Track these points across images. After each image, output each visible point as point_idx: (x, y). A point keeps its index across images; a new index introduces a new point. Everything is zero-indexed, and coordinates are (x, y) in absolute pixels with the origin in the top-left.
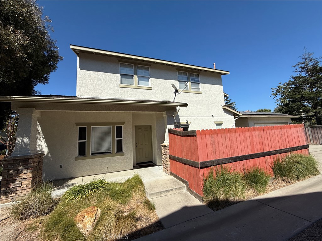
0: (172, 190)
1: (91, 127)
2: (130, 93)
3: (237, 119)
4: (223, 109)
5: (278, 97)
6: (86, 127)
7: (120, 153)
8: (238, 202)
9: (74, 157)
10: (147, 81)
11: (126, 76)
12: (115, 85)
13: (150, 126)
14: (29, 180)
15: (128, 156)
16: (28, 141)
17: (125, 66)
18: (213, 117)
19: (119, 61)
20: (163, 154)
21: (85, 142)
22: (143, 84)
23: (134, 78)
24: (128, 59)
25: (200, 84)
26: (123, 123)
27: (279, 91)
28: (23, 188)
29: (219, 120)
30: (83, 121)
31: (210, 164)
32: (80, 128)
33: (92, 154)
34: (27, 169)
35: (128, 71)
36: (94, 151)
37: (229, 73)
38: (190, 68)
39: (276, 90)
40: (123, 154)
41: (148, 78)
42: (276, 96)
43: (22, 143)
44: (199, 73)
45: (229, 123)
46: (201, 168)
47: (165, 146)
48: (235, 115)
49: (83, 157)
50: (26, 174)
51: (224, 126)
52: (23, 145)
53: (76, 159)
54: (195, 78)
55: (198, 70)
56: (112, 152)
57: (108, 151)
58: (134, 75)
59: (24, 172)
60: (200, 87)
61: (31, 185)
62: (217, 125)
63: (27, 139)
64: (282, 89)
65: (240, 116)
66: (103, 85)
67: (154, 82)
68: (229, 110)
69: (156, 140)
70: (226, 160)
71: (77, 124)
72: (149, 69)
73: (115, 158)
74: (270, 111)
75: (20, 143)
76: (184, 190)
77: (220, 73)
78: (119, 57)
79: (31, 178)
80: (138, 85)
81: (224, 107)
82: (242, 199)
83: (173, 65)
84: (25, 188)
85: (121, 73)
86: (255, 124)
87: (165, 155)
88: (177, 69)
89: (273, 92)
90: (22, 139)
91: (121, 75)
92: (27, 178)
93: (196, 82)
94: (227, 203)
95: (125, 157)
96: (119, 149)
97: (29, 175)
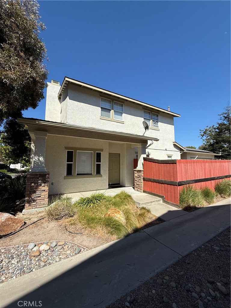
0: (154, 201)
1: (77, 151)
2: (108, 124)
3: (182, 153)
4: (173, 144)
5: (205, 138)
6: (73, 151)
7: (98, 175)
8: (200, 208)
9: (63, 176)
10: (121, 116)
11: (105, 110)
12: (97, 116)
13: (119, 154)
14: (46, 192)
15: (105, 178)
16: (43, 160)
17: (104, 100)
18: (166, 150)
19: (101, 96)
20: (136, 177)
21: (71, 164)
22: (118, 118)
23: (111, 112)
24: (107, 95)
25: (159, 123)
26: (102, 150)
27: (206, 133)
28: (42, 198)
29: (170, 153)
30: (71, 145)
31: (184, 183)
32: (68, 151)
33: (78, 174)
34: (45, 183)
35: (107, 105)
36: (79, 172)
37: (180, 116)
38: (153, 109)
39: (203, 131)
40: (101, 176)
41: (122, 113)
42: (203, 137)
43: (39, 161)
44: (159, 113)
45: (177, 156)
46: (179, 186)
47: (140, 171)
48: (181, 150)
49: (70, 177)
50: (44, 187)
51: (173, 158)
52: (39, 163)
53: (65, 178)
54: (156, 117)
55: (158, 111)
56: (93, 174)
57: (89, 173)
58: (111, 109)
59: (42, 185)
60: (159, 126)
61: (48, 196)
62: (169, 157)
63: (42, 158)
64: (208, 132)
65: (184, 151)
66: (87, 115)
67: (126, 117)
68: (177, 146)
69: (126, 165)
70: (192, 181)
71: (66, 148)
72: (123, 105)
73: (95, 179)
74: (195, 148)
75: (37, 161)
76: (161, 202)
77: (173, 115)
78: (101, 92)
79: (48, 190)
80: (114, 119)
81: (174, 143)
82: (203, 206)
83: (141, 105)
84: (44, 198)
85: (102, 107)
86: (191, 158)
87: (138, 177)
88: (143, 109)
89: (201, 133)
90: (38, 157)
91: (101, 108)
92: (45, 190)
93: (156, 121)
94: (195, 208)
95: (102, 178)
96: (98, 172)
97: (46, 188)
